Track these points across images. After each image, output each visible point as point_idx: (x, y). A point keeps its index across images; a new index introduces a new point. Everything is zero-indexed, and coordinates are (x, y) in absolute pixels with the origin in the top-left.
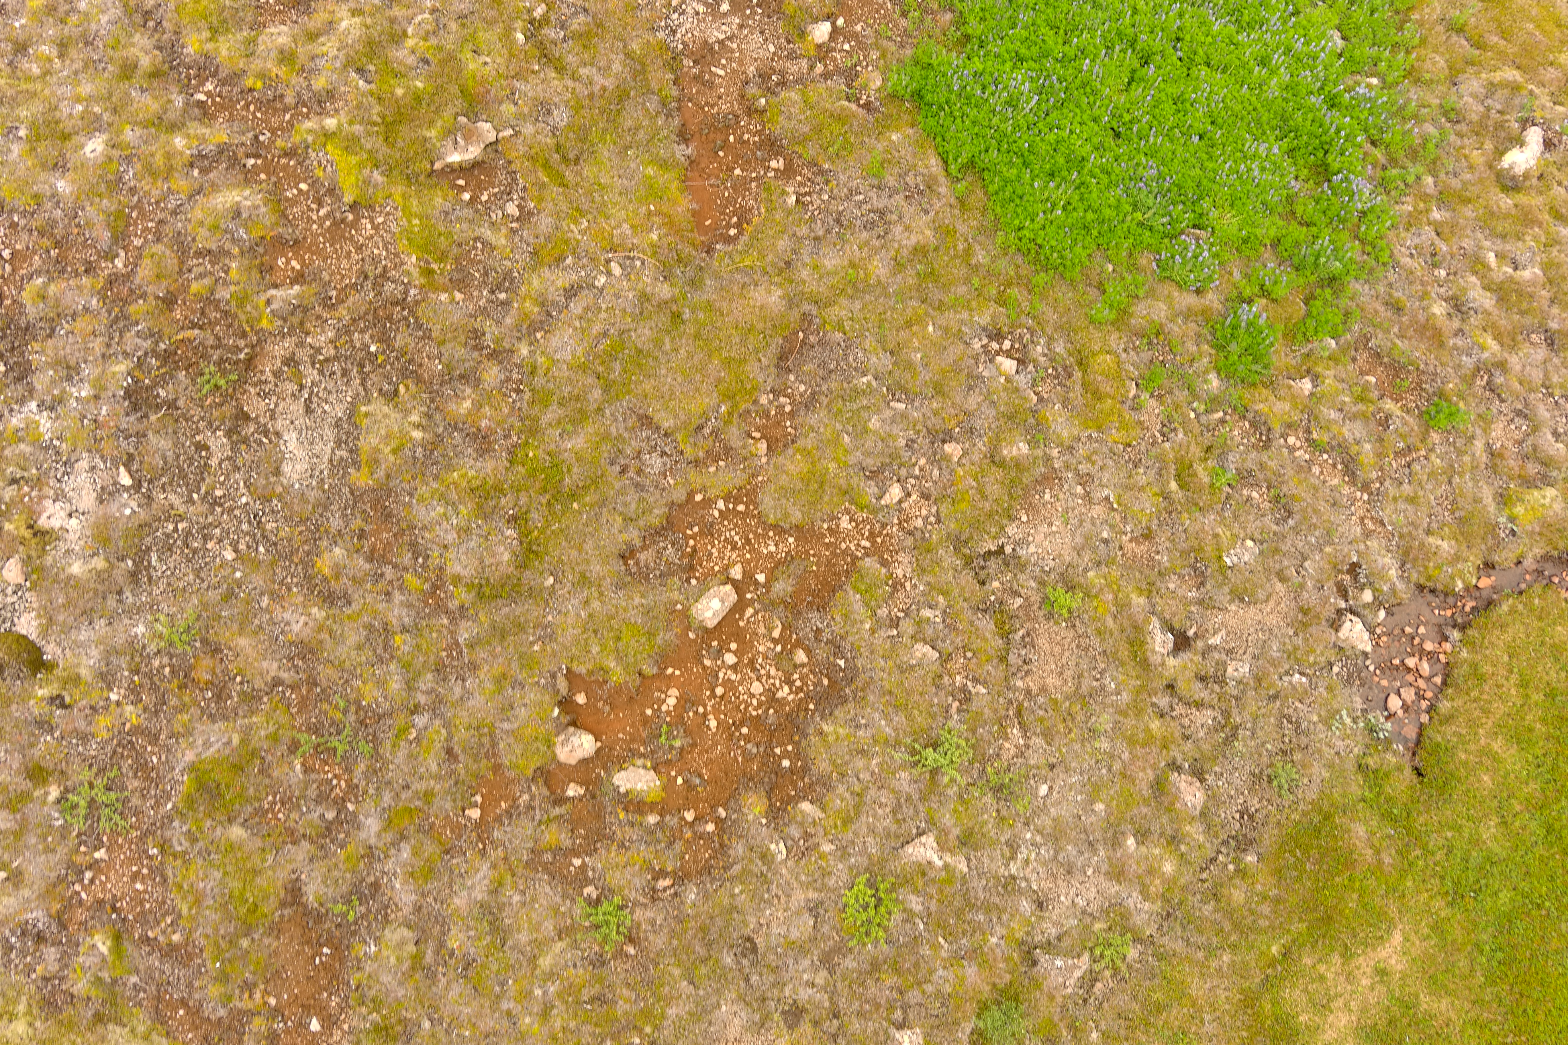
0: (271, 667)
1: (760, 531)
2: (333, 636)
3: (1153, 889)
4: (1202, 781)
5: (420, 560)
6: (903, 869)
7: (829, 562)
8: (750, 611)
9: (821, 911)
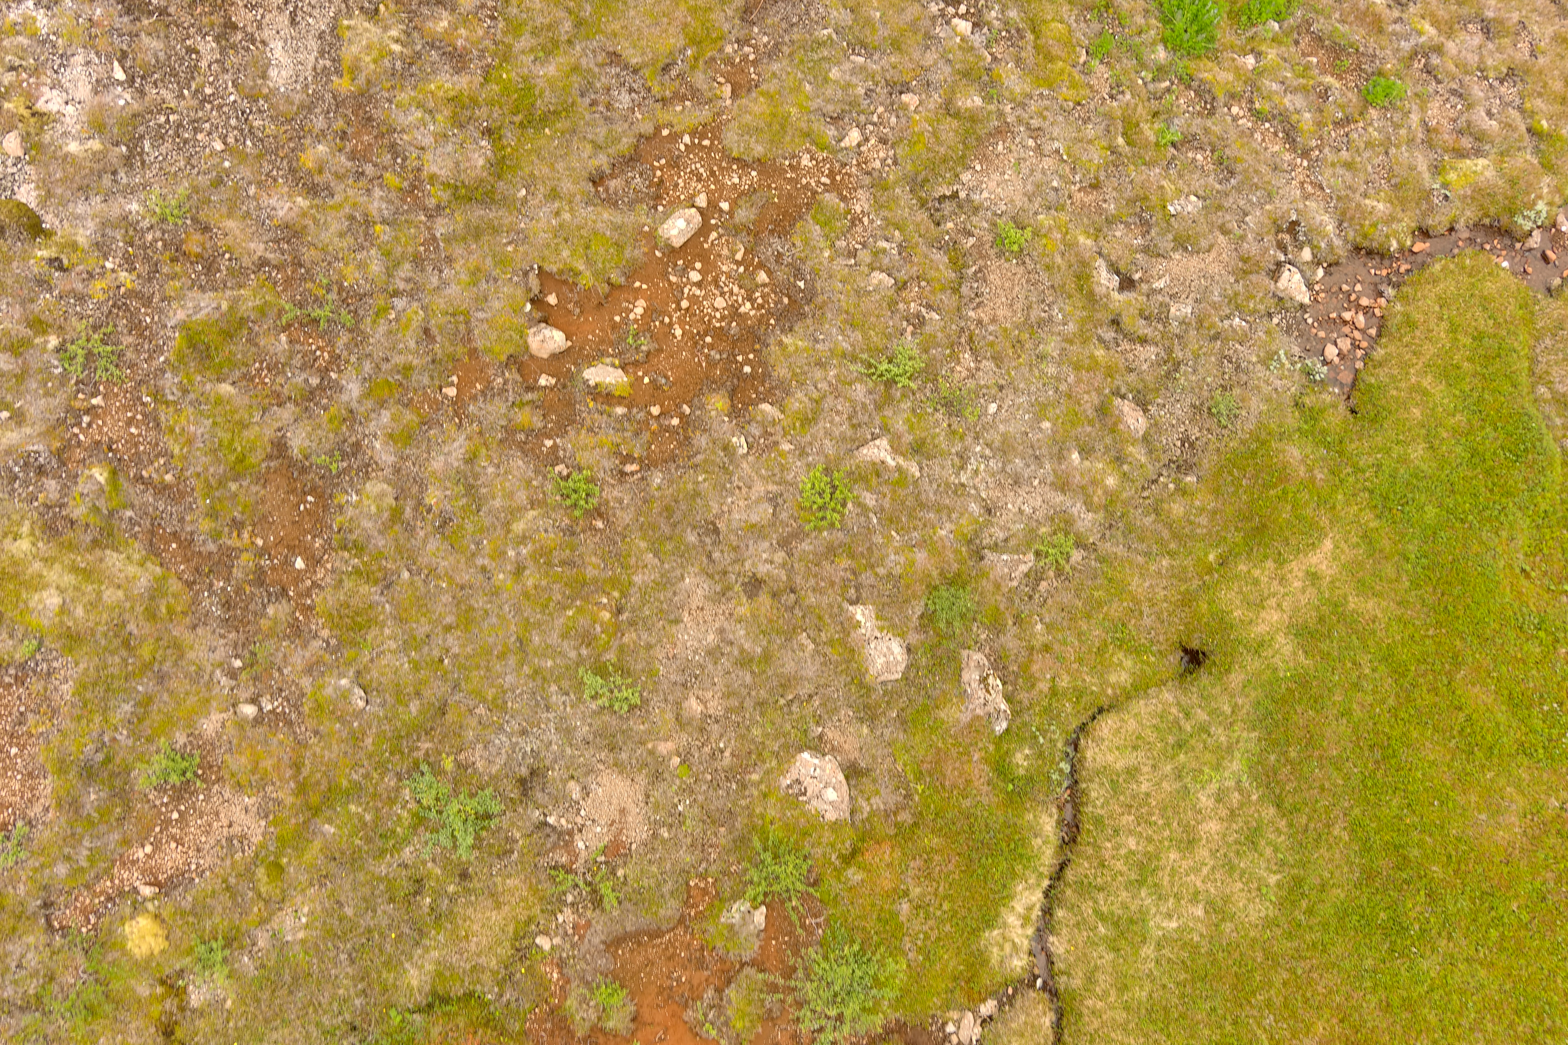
0: (258, 248)
1: (724, 164)
2: (316, 221)
3: (1096, 499)
4: (1146, 411)
5: (399, 160)
6: (858, 467)
7: (790, 195)
8: (714, 235)
9: (780, 501)
